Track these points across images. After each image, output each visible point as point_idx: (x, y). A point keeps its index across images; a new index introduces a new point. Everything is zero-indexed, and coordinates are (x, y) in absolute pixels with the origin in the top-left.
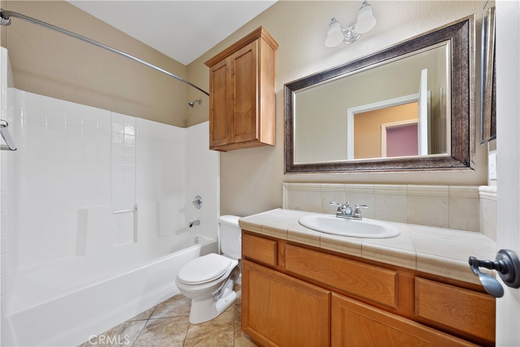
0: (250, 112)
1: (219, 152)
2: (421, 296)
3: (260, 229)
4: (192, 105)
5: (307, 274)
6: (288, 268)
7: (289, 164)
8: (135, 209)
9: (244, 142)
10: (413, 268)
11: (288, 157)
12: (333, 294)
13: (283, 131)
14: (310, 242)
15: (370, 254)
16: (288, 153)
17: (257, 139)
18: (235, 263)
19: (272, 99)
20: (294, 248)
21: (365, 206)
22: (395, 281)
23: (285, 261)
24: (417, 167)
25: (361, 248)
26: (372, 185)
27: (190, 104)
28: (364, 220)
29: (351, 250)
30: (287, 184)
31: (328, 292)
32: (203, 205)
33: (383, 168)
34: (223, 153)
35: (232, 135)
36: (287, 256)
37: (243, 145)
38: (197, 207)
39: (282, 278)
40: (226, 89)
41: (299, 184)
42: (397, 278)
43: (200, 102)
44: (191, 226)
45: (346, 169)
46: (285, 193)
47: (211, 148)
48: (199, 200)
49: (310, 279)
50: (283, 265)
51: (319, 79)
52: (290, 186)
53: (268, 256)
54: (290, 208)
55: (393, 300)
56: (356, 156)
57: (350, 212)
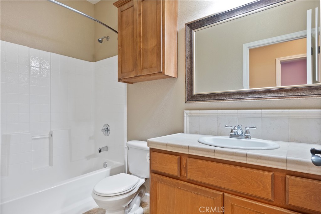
0: (156, 48)
1: (126, 84)
2: (290, 189)
3: (166, 147)
4: (101, 42)
5: (205, 180)
6: (189, 176)
7: (190, 93)
8: (50, 136)
9: (150, 75)
10: (285, 168)
11: (188, 87)
12: (225, 194)
13: (184, 65)
14: (207, 154)
15: (253, 160)
16: (189, 84)
17: (162, 72)
18: (142, 181)
19: (174, 36)
20: (194, 160)
21: (254, 127)
22: (272, 180)
23: (186, 172)
24: (297, 95)
25: (246, 156)
26: (260, 111)
27: (98, 40)
28: (253, 140)
29: (239, 158)
30: (188, 111)
31: (221, 193)
32: (111, 132)
33: (269, 96)
34: (130, 85)
35: (139, 68)
36: (188, 167)
37: (149, 77)
38: (105, 135)
39: (184, 185)
40: (133, 28)
41: (198, 111)
42: (273, 177)
43: (107, 38)
44: (100, 151)
45: (238, 97)
46: (186, 119)
47: (120, 80)
48: (107, 128)
49: (207, 184)
50: (185, 175)
51: (216, 19)
52: (191, 113)
53: (173, 169)
54: (190, 132)
55: (271, 194)
56: (251, 86)
57: (241, 133)
